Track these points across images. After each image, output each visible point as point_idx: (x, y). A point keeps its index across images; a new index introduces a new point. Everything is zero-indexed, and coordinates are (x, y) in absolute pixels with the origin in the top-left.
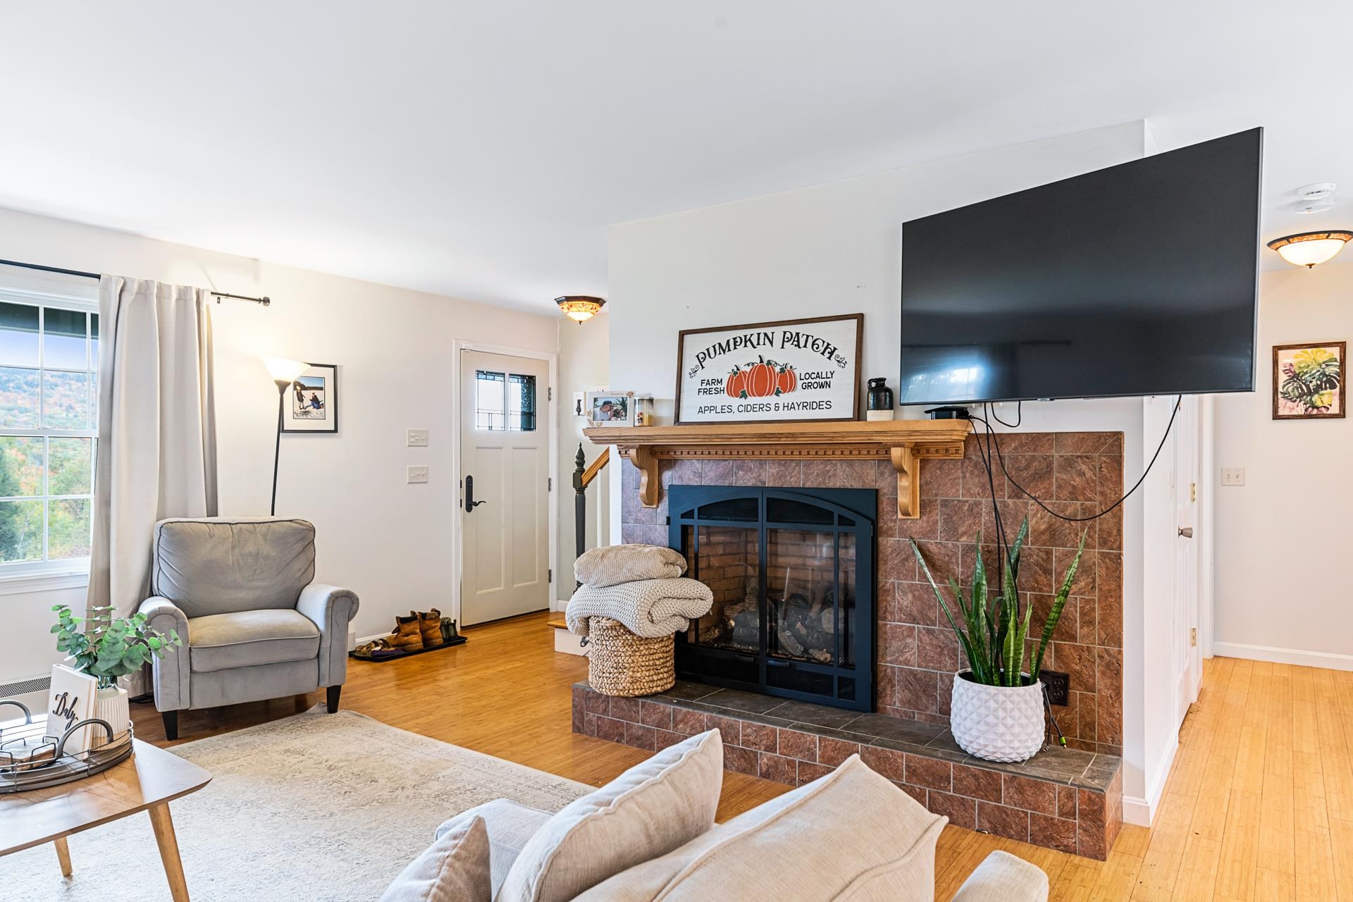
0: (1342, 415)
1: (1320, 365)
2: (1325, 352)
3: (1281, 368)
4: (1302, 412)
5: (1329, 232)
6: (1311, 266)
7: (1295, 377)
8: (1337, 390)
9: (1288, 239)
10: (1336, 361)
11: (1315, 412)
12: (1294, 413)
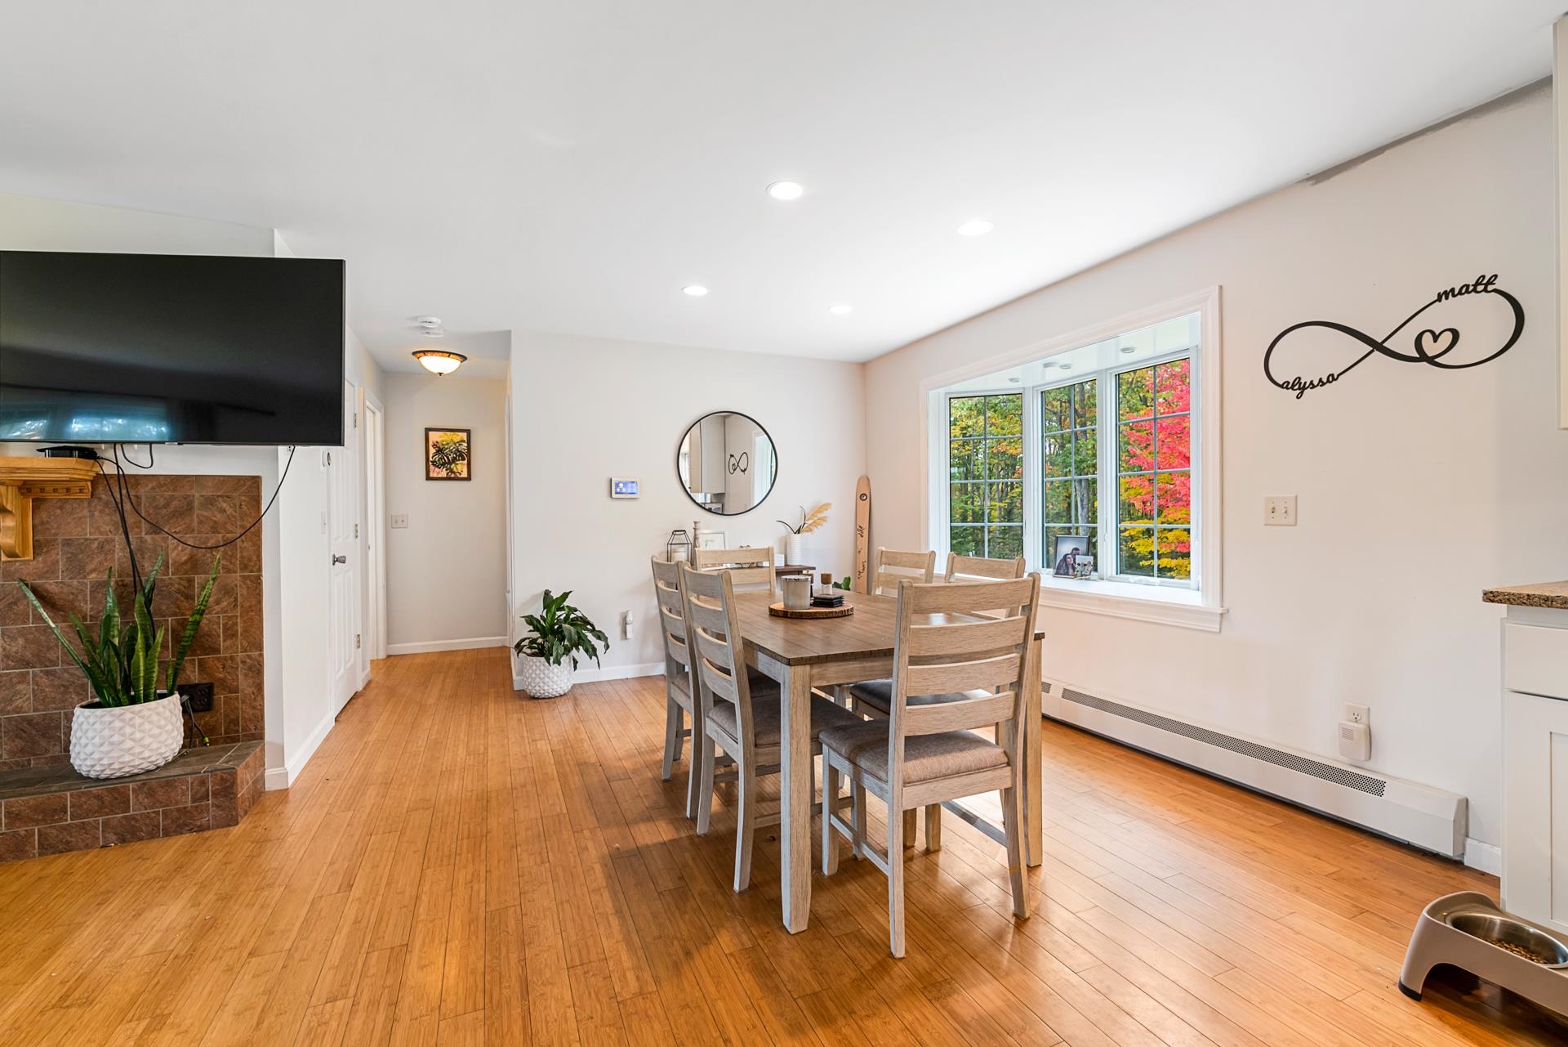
0: (469, 478)
1: (455, 444)
2: (458, 435)
3: (431, 444)
4: (445, 476)
5: (450, 354)
6: (440, 374)
7: (440, 451)
8: (466, 461)
9: (425, 352)
10: (464, 441)
11: (453, 476)
12: (440, 476)
